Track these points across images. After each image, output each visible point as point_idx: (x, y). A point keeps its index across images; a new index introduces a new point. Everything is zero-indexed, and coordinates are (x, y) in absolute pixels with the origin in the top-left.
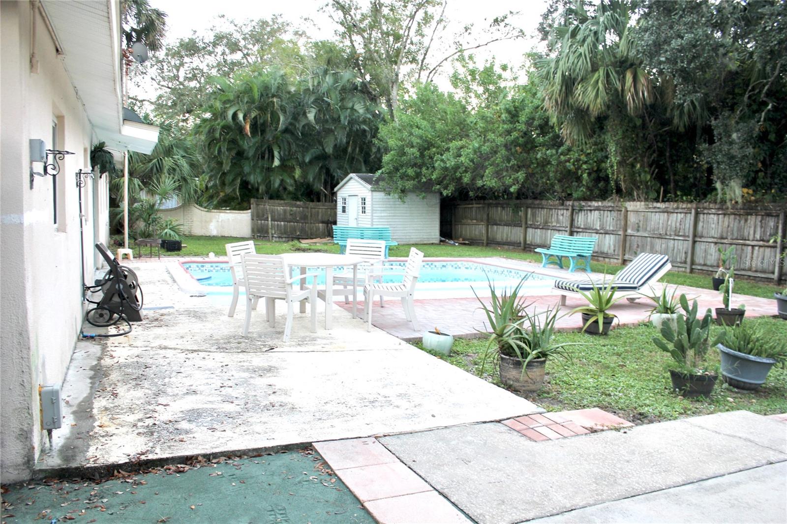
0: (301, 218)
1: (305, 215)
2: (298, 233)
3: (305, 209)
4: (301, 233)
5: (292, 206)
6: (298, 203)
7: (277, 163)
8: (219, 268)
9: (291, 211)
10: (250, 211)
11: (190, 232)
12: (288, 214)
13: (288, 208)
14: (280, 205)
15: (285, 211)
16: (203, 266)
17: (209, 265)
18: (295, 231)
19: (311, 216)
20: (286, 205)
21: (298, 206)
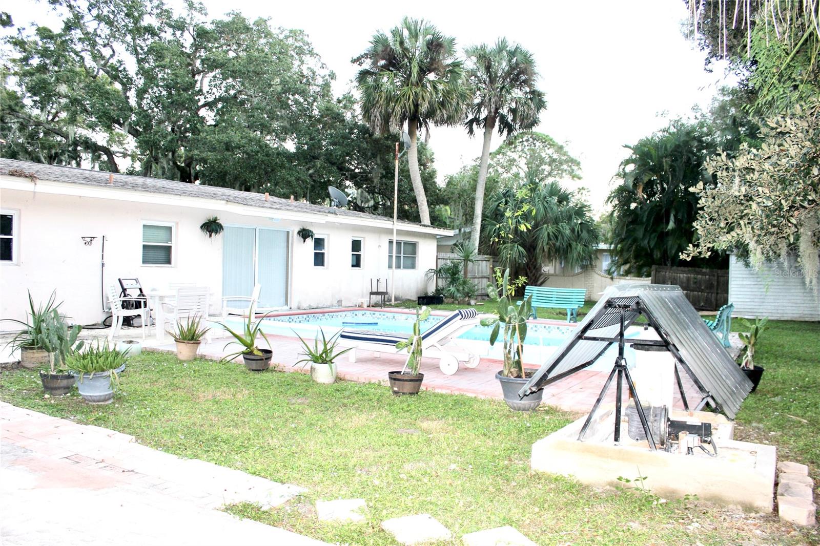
0: (707, 288)
1: (712, 284)
2: (702, 304)
3: (711, 277)
4: (705, 303)
5: (698, 273)
6: (704, 270)
7: (671, 225)
8: (385, 317)
9: (695, 278)
10: (650, 278)
11: (590, 297)
12: (692, 283)
13: (692, 276)
14: (684, 272)
15: (688, 279)
16: (374, 314)
17: (379, 313)
18: (699, 302)
19: (718, 285)
20: (689, 272)
21: (704, 274)
